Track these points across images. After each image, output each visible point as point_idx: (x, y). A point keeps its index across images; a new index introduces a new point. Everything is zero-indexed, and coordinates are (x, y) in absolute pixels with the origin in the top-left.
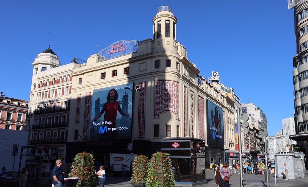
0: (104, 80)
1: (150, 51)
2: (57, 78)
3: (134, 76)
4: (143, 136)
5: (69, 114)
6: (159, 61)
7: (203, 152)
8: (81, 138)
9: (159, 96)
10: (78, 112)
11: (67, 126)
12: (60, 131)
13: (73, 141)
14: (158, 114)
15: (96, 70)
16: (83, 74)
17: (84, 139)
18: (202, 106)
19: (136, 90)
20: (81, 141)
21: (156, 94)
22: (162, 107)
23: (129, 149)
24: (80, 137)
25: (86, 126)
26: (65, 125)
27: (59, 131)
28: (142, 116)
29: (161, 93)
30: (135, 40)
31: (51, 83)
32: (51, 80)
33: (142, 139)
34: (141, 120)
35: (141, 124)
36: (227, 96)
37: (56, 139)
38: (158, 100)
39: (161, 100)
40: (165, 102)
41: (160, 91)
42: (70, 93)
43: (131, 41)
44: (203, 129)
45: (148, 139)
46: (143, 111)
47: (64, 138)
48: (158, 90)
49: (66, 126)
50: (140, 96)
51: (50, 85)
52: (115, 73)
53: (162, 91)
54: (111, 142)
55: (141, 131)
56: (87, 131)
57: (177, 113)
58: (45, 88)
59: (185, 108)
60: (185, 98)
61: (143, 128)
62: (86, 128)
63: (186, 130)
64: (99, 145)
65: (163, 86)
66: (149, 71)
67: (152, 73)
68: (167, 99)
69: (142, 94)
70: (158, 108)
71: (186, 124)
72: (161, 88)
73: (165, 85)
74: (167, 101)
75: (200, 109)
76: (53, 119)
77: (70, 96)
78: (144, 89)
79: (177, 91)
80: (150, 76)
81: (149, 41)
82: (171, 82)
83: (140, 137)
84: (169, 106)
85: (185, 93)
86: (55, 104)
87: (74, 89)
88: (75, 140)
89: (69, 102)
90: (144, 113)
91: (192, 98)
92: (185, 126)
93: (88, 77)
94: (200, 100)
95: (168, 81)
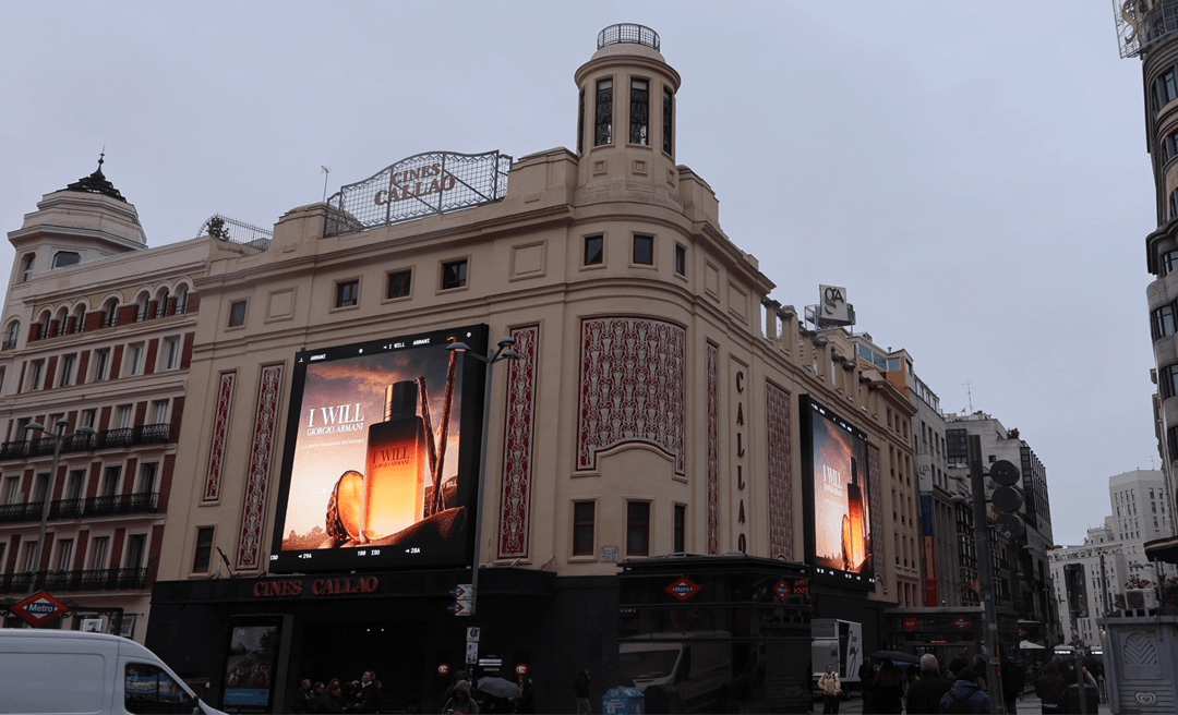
0: (348, 314)
1: (560, 199)
2: (128, 299)
3: (486, 298)
4: (522, 551)
5: (174, 456)
6: (602, 237)
7: (792, 617)
8: (228, 564)
9: (601, 383)
10: (217, 449)
11: (163, 508)
12: (123, 530)
13: (185, 578)
14: (592, 456)
15: (316, 272)
16: (252, 285)
17: (242, 566)
18: (784, 424)
19: (500, 356)
20: (225, 575)
21: (585, 371)
22: (609, 428)
23: (462, 607)
24: (225, 557)
25: (254, 509)
26: (151, 505)
27: (120, 533)
28: (517, 465)
29: (606, 366)
31: (98, 321)
32: (96, 305)
33: (519, 564)
34: (516, 480)
35: (515, 501)
36: (885, 385)
37: (103, 571)
38: (594, 399)
39: (605, 396)
40: (624, 404)
41: (601, 359)
42: (186, 364)
44: (790, 517)
45: (544, 566)
46: (526, 443)
47: (145, 564)
48: (595, 354)
49: (155, 511)
50: (513, 379)
51: (89, 327)
52: (399, 284)
53: (612, 359)
54: (371, 581)
55: (514, 531)
56: (257, 531)
57: (677, 452)
58: (63, 340)
59: (713, 431)
60: (712, 390)
61: (523, 518)
62: (253, 519)
63: (713, 523)
64: (316, 592)
65: (619, 341)
66: (555, 277)
67: (567, 285)
68: (635, 394)
69: (522, 373)
70: (593, 431)
71: (713, 497)
72: (607, 348)
73: (626, 336)
74: (634, 404)
75: (774, 436)
76: (94, 480)
77: (185, 377)
78: (531, 352)
79: (678, 360)
80: (561, 297)
81: (557, 158)
82: (654, 323)
83: (509, 555)
84: (640, 424)
85: (713, 368)
86: (107, 411)
87: (205, 347)
88: (194, 572)
89: (179, 404)
90: (527, 454)
91: (740, 390)
92: (713, 507)
93: (274, 297)
94: (773, 399)
95: (639, 321)
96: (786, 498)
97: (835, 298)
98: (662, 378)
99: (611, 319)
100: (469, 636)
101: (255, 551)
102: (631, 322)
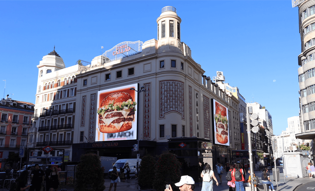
0: (108, 82)
1: (154, 52)
2: (62, 80)
3: (138, 77)
4: (149, 136)
5: (74, 116)
6: (164, 61)
7: (209, 152)
8: (87, 140)
9: (165, 97)
10: (83, 113)
11: (73, 127)
12: (66, 132)
13: (79, 143)
14: (163, 114)
15: (101, 72)
16: (88, 75)
17: (90, 140)
18: (208, 106)
19: (141, 91)
20: (87, 142)
21: (161, 94)
22: (167, 108)
23: (135, 149)
24: (86, 138)
25: (92, 127)
26: (70, 127)
28: (147, 117)
29: (166, 93)
30: (139, 41)
32: (56, 82)
33: (148, 139)
34: (147, 120)
35: (147, 125)
36: (232, 96)
37: (62, 141)
38: (163, 101)
39: (166, 100)
40: (170, 102)
41: (164, 91)
42: (75, 95)
43: (135, 42)
45: (154, 140)
46: (149, 111)
47: (70, 140)
48: (163, 90)
49: (72, 128)
50: (145, 96)
51: (55, 87)
52: (119, 74)
53: (167, 91)
54: (117, 143)
55: (147, 132)
56: (93, 132)
57: (182, 113)
58: (50, 90)
59: (191, 108)
60: (190, 98)
61: (149, 129)
62: (91, 130)
63: (191, 130)
64: (105, 146)
65: (168, 87)
66: (153, 71)
67: (156, 73)
68: (173, 99)
69: (147, 95)
70: (163, 108)
71: (191, 123)
72: (166, 88)
73: (170, 85)
74: (172, 102)
75: (205, 109)
76: (59, 121)
77: (75, 98)
78: (149, 90)
79: (182, 91)
80: (155, 76)
81: (153, 42)
82: (176, 82)
83: (146, 137)
84: (174, 107)
85: (190, 92)
86: (60, 106)
87: (79, 91)
88: (80, 141)
89: (75, 104)
90: (149, 114)
91: (197, 98)
92: (191, 126)
93: (92, 78)
94: (205, 100)
95: (173, 81)
96: (208, 124)
97: (220, 75)
98: (179, 95)
99: (166, 81)
100: (137, 156)
101: (92, 137)
102: (171, 82)
